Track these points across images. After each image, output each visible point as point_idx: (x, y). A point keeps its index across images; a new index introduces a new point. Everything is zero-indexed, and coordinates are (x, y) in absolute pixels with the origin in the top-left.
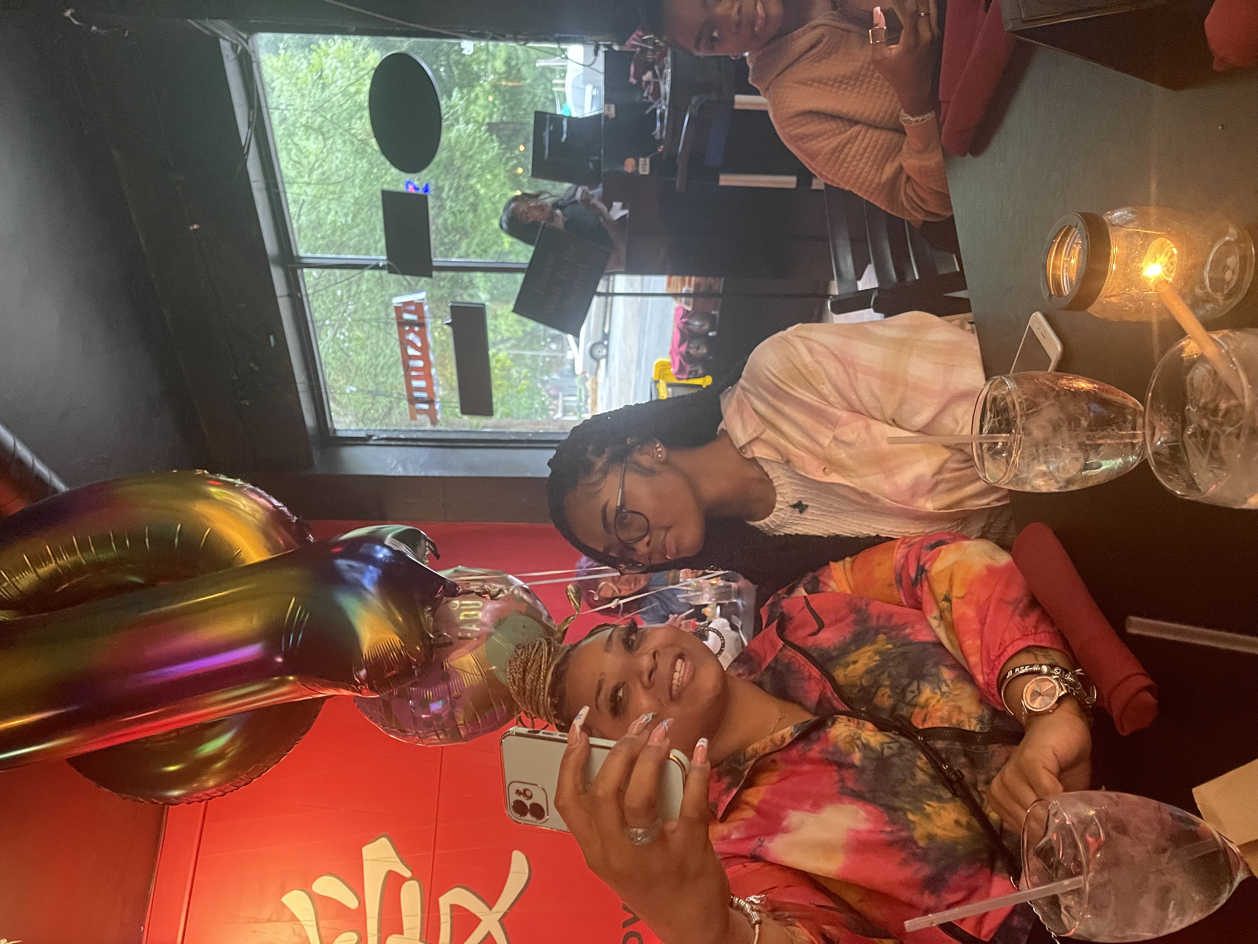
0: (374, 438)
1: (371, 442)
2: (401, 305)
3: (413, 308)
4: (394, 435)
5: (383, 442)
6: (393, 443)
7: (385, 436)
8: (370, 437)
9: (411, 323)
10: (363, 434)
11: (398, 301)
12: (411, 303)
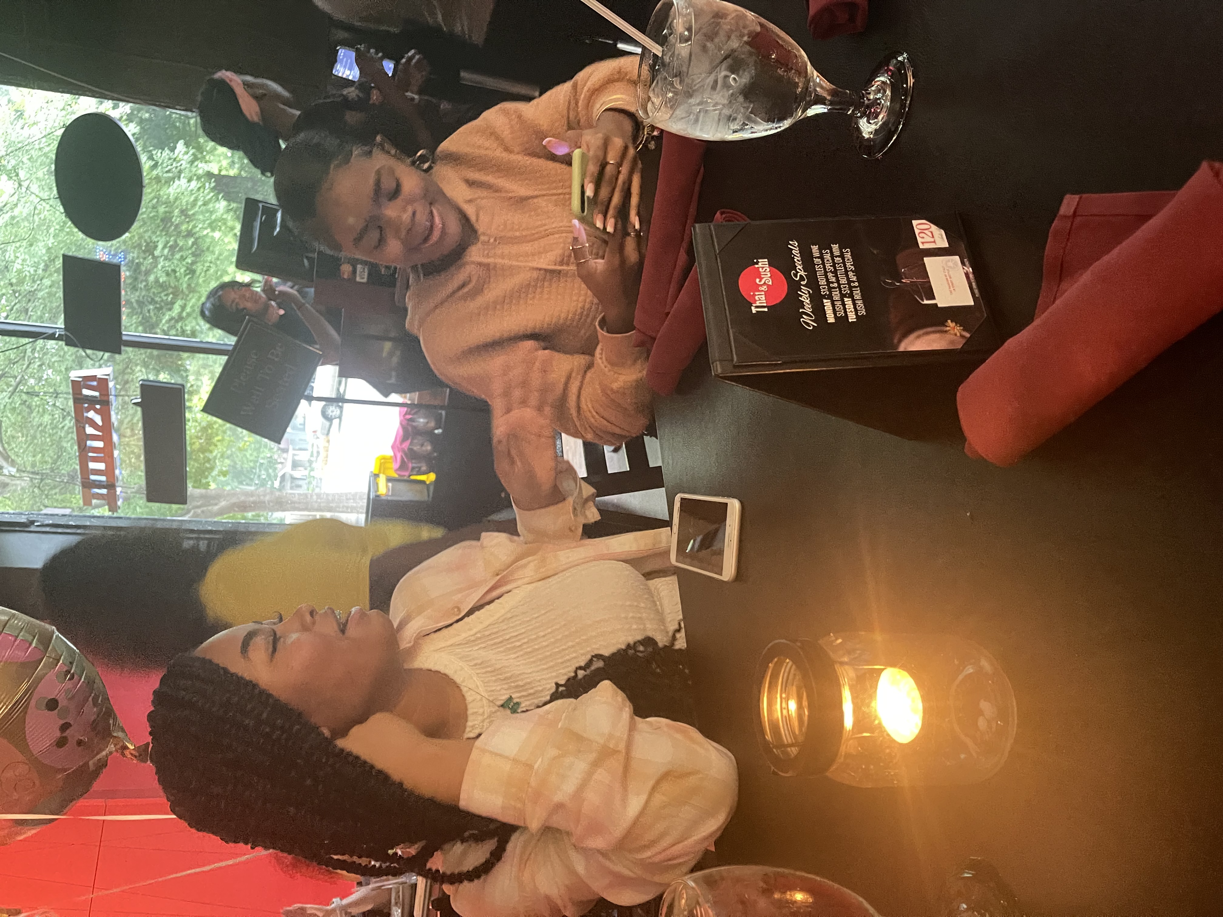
0: (36, 524)
1: (32, 528)
2: (80, 379)
3: (95, 383)
4: (62, 522)
5: (48, 529)
6: (60, 530)
7: (51, 522)
8: (32, 522)
9: (92, 401)
10: (23, 519)
11: (76, 374)
12: (94, 378)
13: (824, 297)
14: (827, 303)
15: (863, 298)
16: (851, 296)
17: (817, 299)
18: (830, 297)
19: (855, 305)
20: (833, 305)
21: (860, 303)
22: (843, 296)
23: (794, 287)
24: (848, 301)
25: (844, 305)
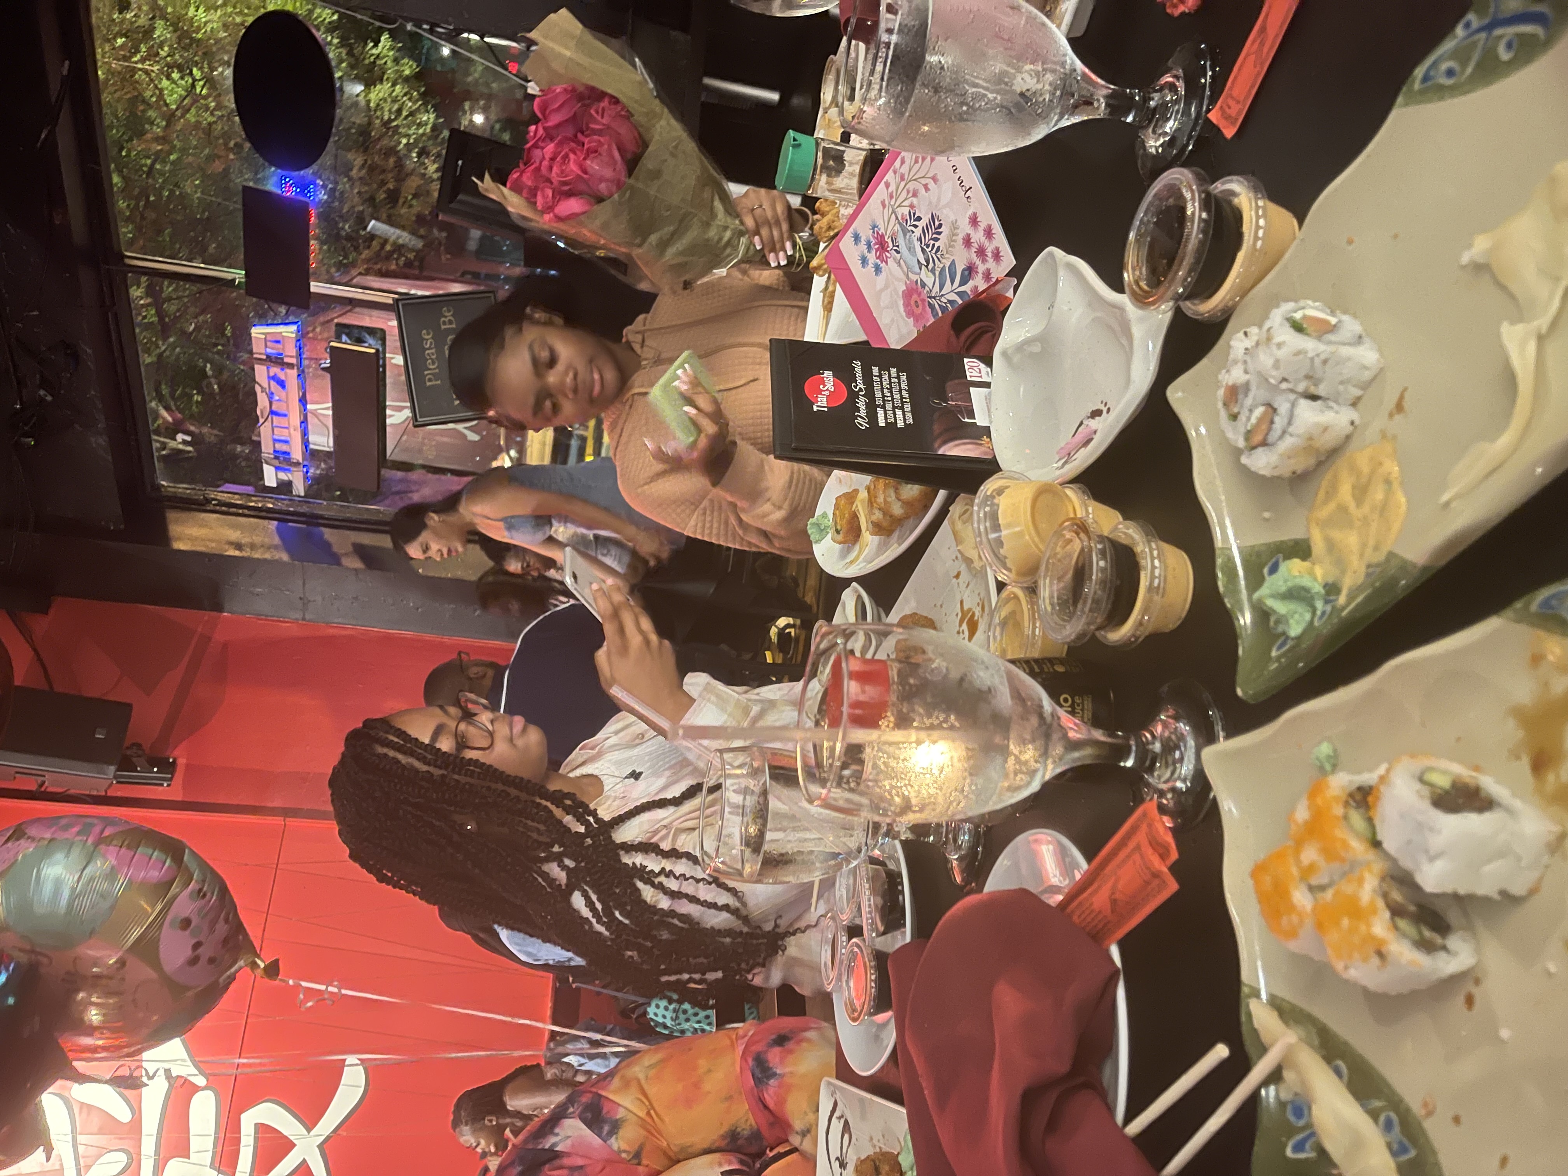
13: (878, 406)
14: (880, 412)
15: (912, 411)
16: (902, 408)
17: (872, 408)
18: (883, 407)
19: (904, 415)
20: (885, 414)
21: (909, 415)
22: (894, 408)
23: (853, 396)
24: (899, 413)
25: (895, 414)
